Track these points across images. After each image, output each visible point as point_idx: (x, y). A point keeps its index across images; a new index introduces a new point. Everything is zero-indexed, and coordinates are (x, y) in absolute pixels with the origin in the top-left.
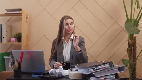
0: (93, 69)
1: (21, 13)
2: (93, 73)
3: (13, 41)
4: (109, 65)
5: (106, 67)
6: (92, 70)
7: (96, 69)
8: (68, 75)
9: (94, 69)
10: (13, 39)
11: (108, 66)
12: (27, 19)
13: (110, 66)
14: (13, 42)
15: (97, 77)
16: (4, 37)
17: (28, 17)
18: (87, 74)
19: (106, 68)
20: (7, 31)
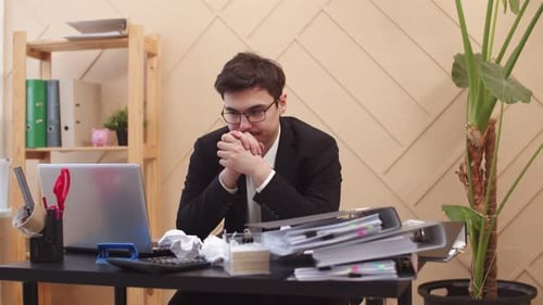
0: (309, 235)
1: (126, 36)
2: (306, 252)
3: (100, 140)
4: (379, 222)
5: (365, 228)
6: (303, 239)
7: (319, 235)
8: (222, 260)
9: (313, 234)
10: (101, 134)
11: (376, 225)
12: (155, 59)
13: (384, 226)
14: (101, 145)
15: (321, 265)
16: (66, 128)
17: (159, 53)
18: (284, 252)
19: (365, 232)
20: (78, 105)
